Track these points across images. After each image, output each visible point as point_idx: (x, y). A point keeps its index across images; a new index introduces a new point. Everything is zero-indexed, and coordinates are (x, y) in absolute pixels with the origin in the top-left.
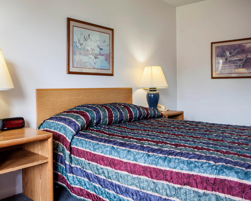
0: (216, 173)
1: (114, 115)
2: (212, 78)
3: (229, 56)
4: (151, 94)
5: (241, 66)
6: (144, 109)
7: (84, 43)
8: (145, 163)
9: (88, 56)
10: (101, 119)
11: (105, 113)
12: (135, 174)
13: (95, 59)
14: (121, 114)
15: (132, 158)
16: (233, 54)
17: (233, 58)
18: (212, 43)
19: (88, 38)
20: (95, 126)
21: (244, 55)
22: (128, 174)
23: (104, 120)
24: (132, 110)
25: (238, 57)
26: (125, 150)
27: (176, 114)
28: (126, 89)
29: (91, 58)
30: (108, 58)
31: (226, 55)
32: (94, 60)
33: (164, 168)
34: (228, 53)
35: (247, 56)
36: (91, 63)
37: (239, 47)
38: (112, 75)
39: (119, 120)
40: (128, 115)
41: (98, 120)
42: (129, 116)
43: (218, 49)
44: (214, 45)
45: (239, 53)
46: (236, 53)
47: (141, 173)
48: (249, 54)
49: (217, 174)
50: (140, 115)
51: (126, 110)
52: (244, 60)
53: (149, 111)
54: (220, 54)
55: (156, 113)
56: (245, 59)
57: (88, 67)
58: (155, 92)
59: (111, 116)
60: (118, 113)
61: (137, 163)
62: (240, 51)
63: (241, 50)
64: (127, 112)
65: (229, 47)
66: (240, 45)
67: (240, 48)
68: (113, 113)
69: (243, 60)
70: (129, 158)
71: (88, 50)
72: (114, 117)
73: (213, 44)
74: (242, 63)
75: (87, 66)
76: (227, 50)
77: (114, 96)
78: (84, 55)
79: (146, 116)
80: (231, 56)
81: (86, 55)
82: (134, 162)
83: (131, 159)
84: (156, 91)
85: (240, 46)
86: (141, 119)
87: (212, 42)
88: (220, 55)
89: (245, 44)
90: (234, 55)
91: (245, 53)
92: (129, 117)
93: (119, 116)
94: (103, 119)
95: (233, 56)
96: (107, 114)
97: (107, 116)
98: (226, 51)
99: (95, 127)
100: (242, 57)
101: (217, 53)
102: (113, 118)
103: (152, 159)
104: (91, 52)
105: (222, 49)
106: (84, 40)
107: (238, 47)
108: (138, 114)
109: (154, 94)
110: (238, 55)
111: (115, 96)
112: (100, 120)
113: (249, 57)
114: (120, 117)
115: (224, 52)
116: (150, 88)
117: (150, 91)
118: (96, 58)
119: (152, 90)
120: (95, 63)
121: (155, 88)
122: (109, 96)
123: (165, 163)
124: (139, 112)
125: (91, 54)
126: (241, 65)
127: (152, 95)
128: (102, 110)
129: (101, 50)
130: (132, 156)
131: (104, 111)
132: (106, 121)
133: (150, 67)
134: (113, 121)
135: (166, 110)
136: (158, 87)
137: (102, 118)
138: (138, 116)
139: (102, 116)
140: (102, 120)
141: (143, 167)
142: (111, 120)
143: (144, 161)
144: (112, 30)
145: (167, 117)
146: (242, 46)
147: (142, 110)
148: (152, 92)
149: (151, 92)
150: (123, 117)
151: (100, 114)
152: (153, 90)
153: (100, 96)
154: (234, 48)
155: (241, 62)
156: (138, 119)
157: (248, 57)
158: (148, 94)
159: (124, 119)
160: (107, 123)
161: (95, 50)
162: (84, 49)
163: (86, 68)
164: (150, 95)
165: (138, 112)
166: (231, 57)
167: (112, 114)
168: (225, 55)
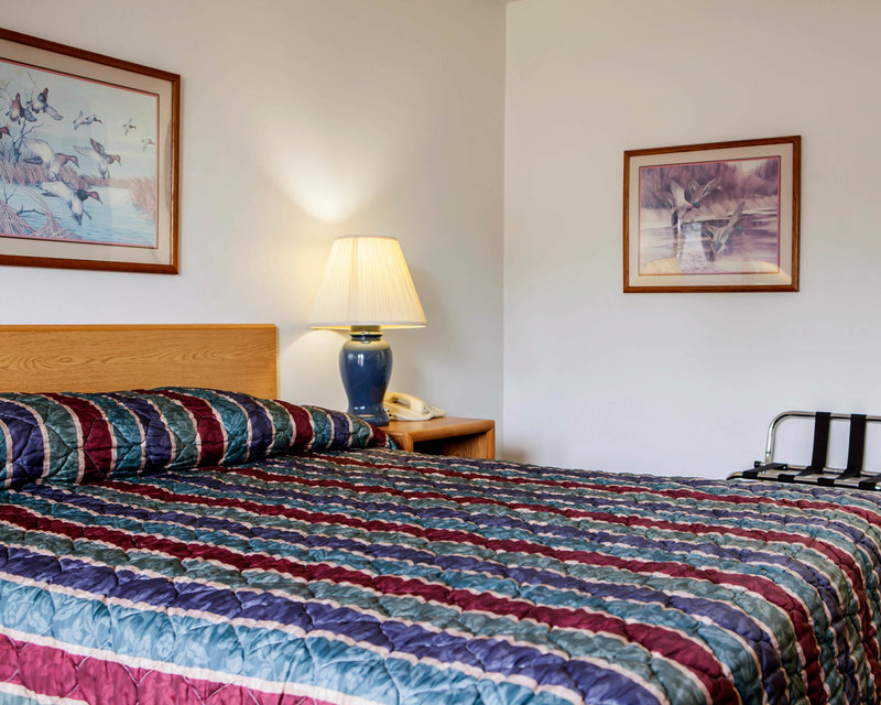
0: (288, 673)
1: (115, 441)
2: (625, 292)
3: (682, 208)
4: (356, 353)
5: (723, 247)
6: (283, 413)
7: (14, 126)
8: (80, 643)
9: (38, 184)
10: (42, 458)
11: (70, 430)
12: (48, 694)
13: (76, 203)
14: (158, 433)
15: (44, 626)
16: (697, 200)
17: (697, 215)
18: (629, 154)
19: (38, 105)
20: (12, 486)
21: (733, 205)
22: (23, 694)
23: (60, 462)
24: (219, 417)
25: (711, 212)
26: (27, 589)
27: (456, 433)
28: (246, 329)
29: (53, 196)
30: (148, 197)
31: (674, 200)
32: (71, 206)
33: (137, 659)
34: (679, 195)
35: (741, 208)
36: (53, 218)
37: (718, 171)
38: (172, 270)
39: (148, 462)
40: (198, 439)
41: (23, 460)
42: (203, 443)
43: (649, 177)
44: (635, 162)
45: (715, 195)
46: (707, 196)
47: (68, 686)
48: (748, 203)
49: (289, 679)
50: (264, 435)
51: (191, 416)
52: (731, 224)
53: (312, 423)
54: (655, 196)
55: (351, 429)
56: (734, 220)
57: (38, 235)
58: (374, 344)
59: (98, 443)
60: (143, 432)
61: (59, 645)
62: (719, 188)
63: (722, 183)
64: (190, 425)
65: (685, 172)
66: (720, 166)
67: (721, 178)
68: (111, 429)
69: (727, 221)
70: (32, 623)
71: (39, 158)
72: (119, 447)
73: (632, 158)
74: (724, 234)
75: (31, 230)
76: (678, 180)
77: (178, 359)
78: (15, 180)
79: (293, 440)
80: (689, 204)
81: (27, 182)
82: (48, 642)
83: (40, 630)
84: (377, 337)
85: (722, 169)
86: (272, 455)
87: (627, 149)
88: (653, 201)
89: (737, 163)
90: (701, 201)
91: (736, 198)
92: (199, 448)
93: (144, 445)
94: (54, 458)
95: (697, 206)
96: (80, 436)
97: (80, 443)
98: (674, 185)
99: (12, 492)
100: (727, 211)
101: (643, 191)
102: (114, 453)
103: (107, 625)
104: (55, 169)
105: (662, 176)
106: (16, 113)
107: (713, 172)
108: (250, 434)
109: (367, 353)
110: (714, 200)
111: (183, 358)
112: (37, 461)
113: (749, 212)
114: (148, 447)
115: (668, 189)
116: (356, 328)
117: (356, 338)
118: (82, 195)
119: (360, 336)
120: (78, 218)
121: (376, 328)
122: (154, 360)
123: (142, 642)
124: (253, 427)
125: (58, 178)
126: (723, 241)
127: (361, 357)
128: (52, 417)
129: (112, 162)
130: (45, 616)
131: (64, 421)
132: (74, 464)
133: (351, 240)
134: (113, 465)
135: (429, 416)
136: (385, 323)
137: (48, 451)
138: (249, 443)
139: (47, 446)
140: (47, 463)
141: (74, 661)
142: (101, 460)
143: (79, 636)
144: (174, 79)
145: (408, 443)
146: (726, 167)
147: (271, 418)
148: (362, 341)
149: (358, 344)
150: (170, 448)
151: (40, 436)
152: (366, 336)
153: (104, 361)
154: (701, 174)
155: (723, 230)
156: (257, 455)
157: (744, 212)
158: (346, 352)
159: (173, 455)
160: (81, 474)
161: (76, 162)
162: (17, 152)
163: (30, 236)
164: (351, 356)
165: (249, 424)
166: (689, 210)
167: (107, 435)
168: (670, 201)
